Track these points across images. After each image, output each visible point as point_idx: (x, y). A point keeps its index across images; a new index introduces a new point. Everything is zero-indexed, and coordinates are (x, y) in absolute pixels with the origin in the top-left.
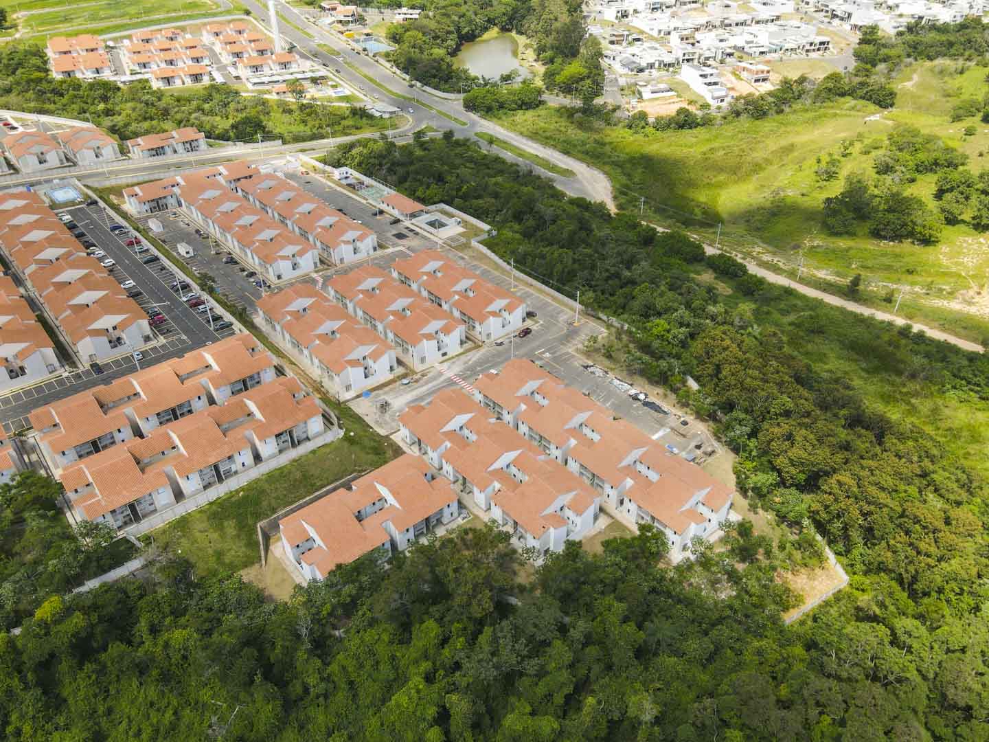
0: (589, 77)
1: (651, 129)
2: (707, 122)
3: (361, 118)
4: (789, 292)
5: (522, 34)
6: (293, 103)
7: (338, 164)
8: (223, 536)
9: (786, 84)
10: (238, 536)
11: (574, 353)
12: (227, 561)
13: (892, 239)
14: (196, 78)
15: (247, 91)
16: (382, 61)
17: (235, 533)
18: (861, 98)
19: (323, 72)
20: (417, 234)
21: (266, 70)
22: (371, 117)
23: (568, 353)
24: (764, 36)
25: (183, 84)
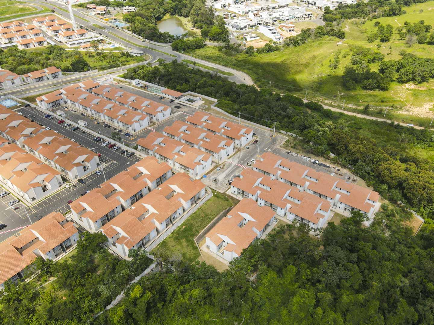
0: (223, 33)
1: (256, 53)
2: (277, 49)
3: (128, 57)
4: (342, 114)
5: (181, 16)
6: (93, 52)
7: (133, 78)
8: (182, 246)
9: (304, 32)
10: (188, 246)
11: (280, 148)
12: (188, 257)
13: (371, 90)
14: (41, 43)
15: (68, 48)
16: (126, 31)
17: (186, 245)
18: (333, 36)
19: (100, 37)
20: (184, 105)
21: (74, 38)
22: (132, 56)
23: (277, 148)
24: (286, 13)
25: (34, 46)
